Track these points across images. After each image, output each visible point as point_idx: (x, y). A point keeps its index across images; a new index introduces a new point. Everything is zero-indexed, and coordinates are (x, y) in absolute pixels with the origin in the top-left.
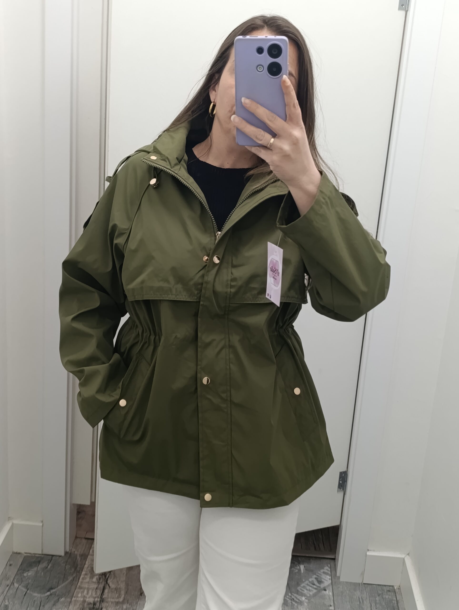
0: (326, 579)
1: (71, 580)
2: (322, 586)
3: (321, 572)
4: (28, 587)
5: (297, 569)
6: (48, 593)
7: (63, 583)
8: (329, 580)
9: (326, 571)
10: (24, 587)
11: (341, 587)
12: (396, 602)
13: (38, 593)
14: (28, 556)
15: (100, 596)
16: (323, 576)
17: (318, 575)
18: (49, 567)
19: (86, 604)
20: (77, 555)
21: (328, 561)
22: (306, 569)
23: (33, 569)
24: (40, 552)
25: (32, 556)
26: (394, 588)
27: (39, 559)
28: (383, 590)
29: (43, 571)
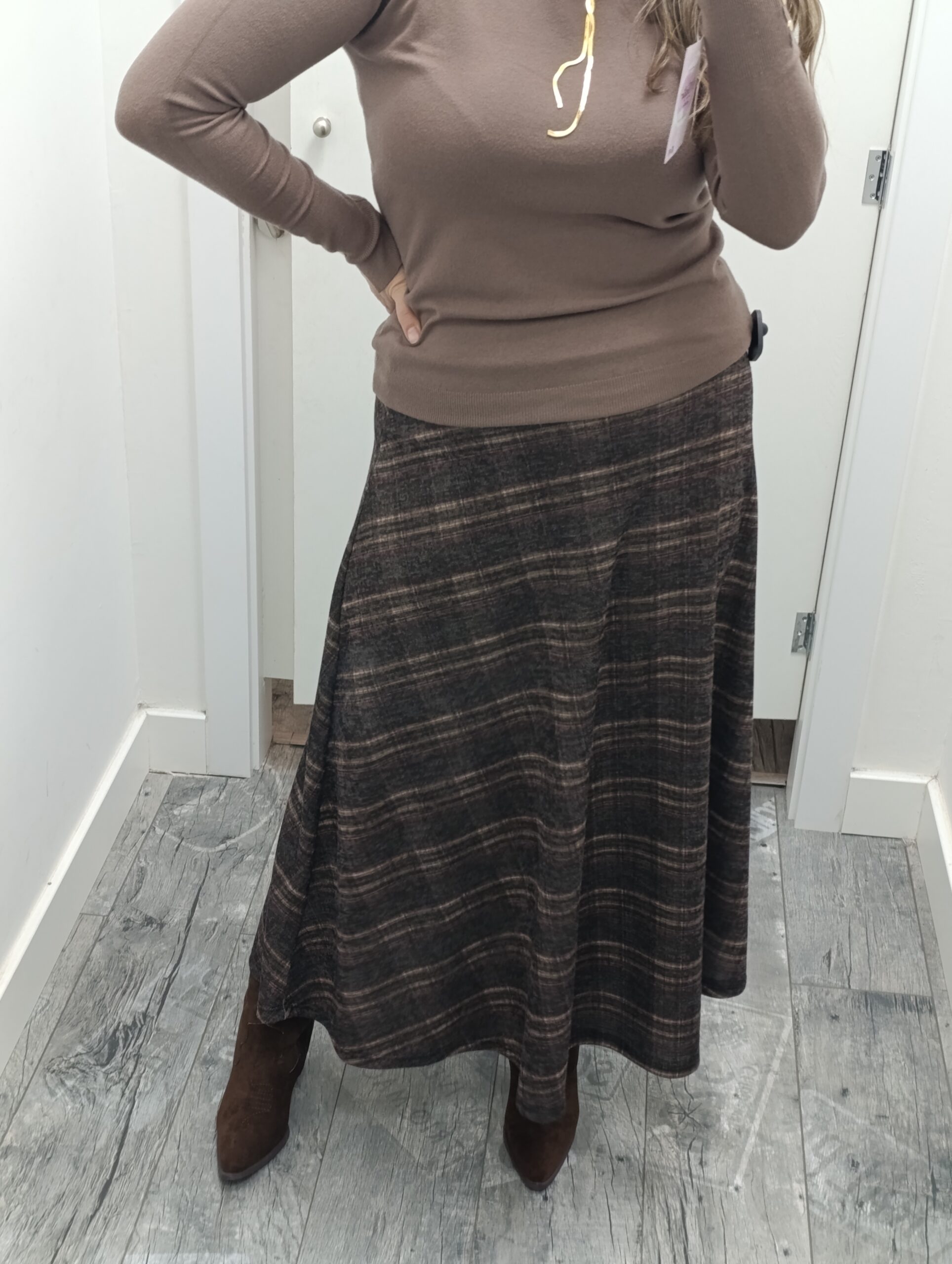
0: (766, 824)
1: (266, 823)
2: (760, 837)
3: (758, 812)
4: (183, 835)
6: (223, 846)
7: (250, 827)
8: (773, 826)
9: (767, 810)
10: (175, 834)
11: (797, 840)
12: (906, 869)
13: (202, 846)
14: (180, 778)
16: (763, 819)
18: (222, 798)
20: (273, 777)
21: (772, 790)
23: (190, 803)
24: (203, 772)
25: (187, 778)
26: (905, 843)
27: (202, 783)
28: (882, 847)
29: (210, 805)
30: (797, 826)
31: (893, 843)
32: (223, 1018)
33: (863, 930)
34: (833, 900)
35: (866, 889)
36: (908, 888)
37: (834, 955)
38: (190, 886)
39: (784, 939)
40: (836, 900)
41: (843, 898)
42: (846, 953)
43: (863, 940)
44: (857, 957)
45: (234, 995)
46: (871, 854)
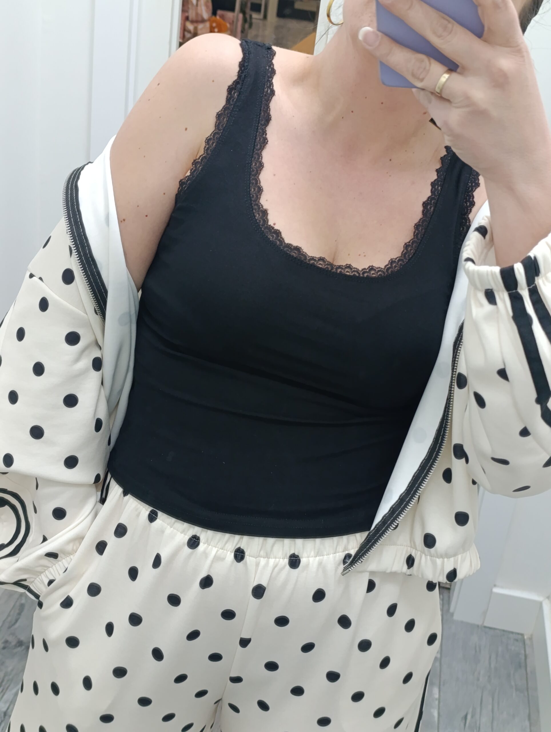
11: (454, 626)
12: (523, 657)
26: (524, 637)
28: (509, 639)
30: (455, 617)
31: (516, 637)
33: (491, 699)
35: (496, 668)
36: (523, 672)
37: (469, 717)
39: (437, 702)
40: (475, 675)
41: (479, 674)
42: (477, 716)
43: (490, 707)
44: (485, 720)
46: (502, 643)
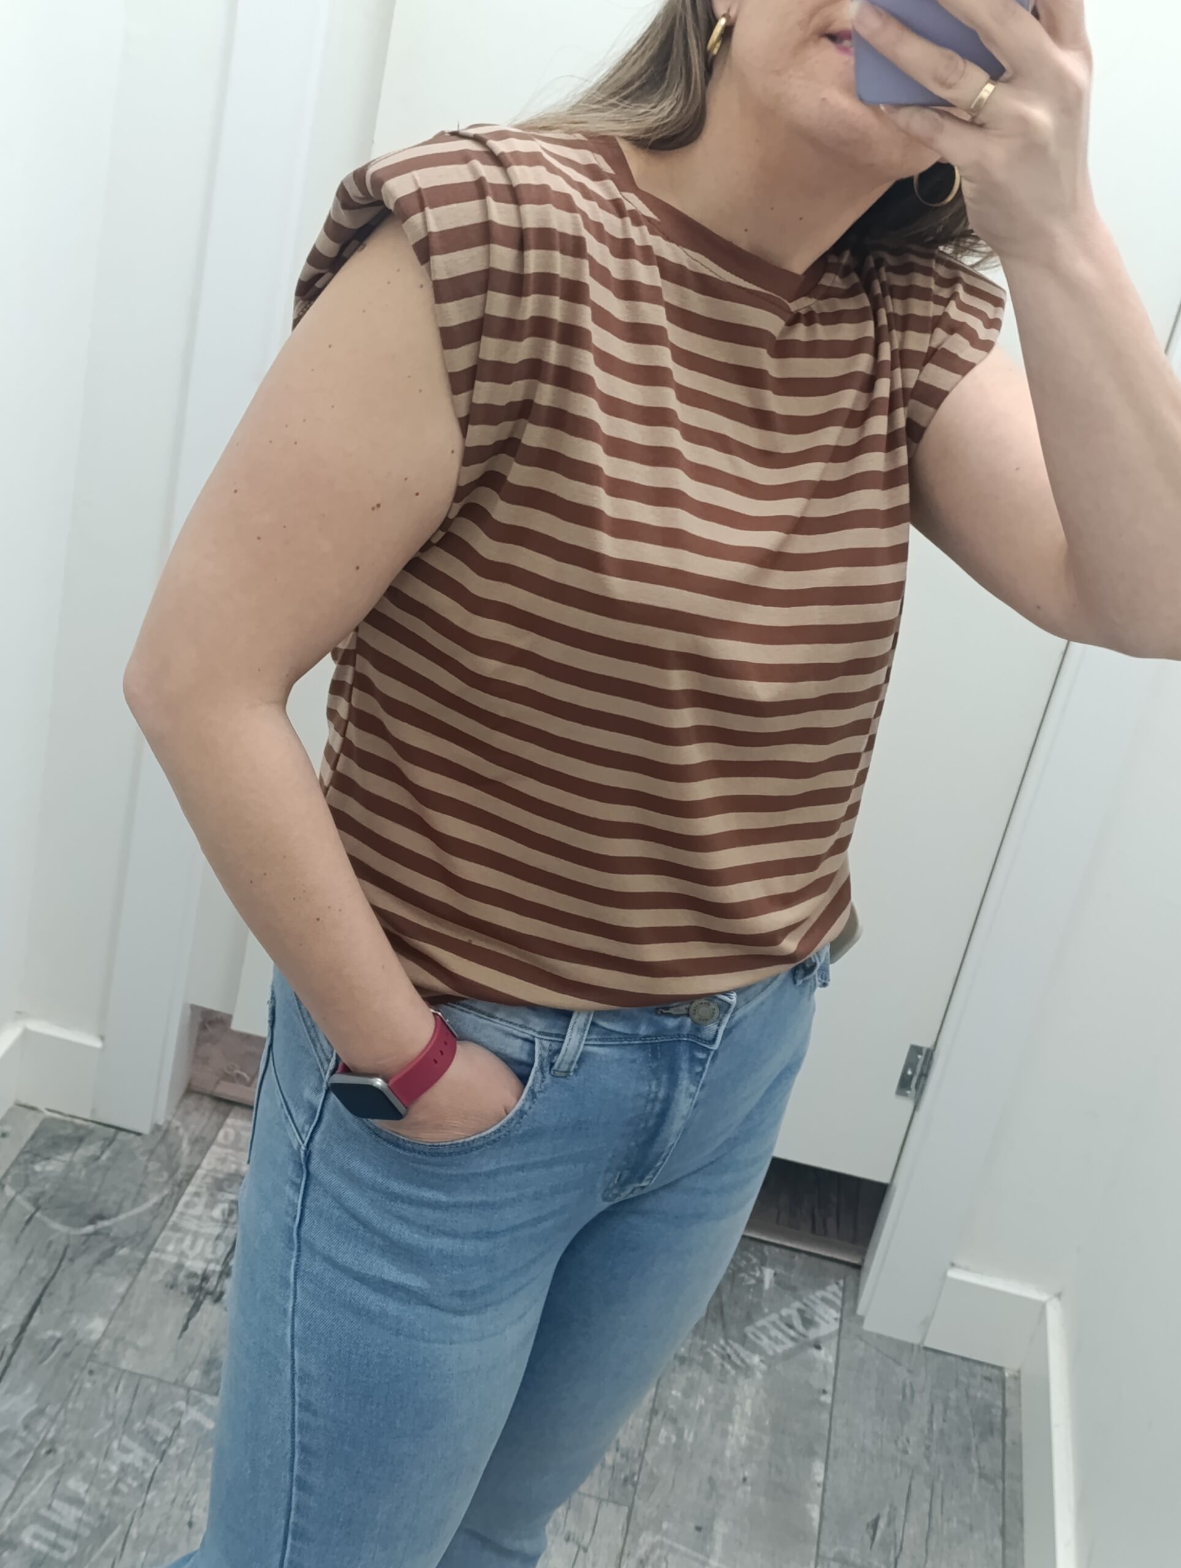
0: (826, 1317)
1: (155, 1204)
2: (813, 1334)
3: (816, 1297)
4: (41, 1201)
5: (754, 1277)
6: (90, 1229)
7: (133, 1206)
8: (832, 1321)
9: (830, 1296)
10: (29, 1199)
12: (1000, 1413)
13: (65, 1223)
14: (53, 1119)
15: (223, 1260)
16: (821, 1309)
17: (809, 1303)
18: (104, 1157)
19: (181, 1276)
20: (181, 1140)
21: (843, 1267)
22: (778, 1280)
23: (59, 1157)
24: (87, 1116)
25: (64, 1122)
26: (1004, 1374)
27: (81, 1132)
28: (973, 1375)
29: (86, 1165)
30: (867, 1326)
31: (988, 1372)
32: (39, 1481)
33: (927, 1493)
34: (896, 1442)
35: (942, 1432)
36: (996, 1442)
37: (882, 1524)
38: (34, 1279)
39: (819, 1491)
40: (900, 1444)
41: (908, 1441)
42: (899, 1523)
43: (926, 1507)
44: (913, 1531)
45: (61, 1450)
46: (957, 1382)
